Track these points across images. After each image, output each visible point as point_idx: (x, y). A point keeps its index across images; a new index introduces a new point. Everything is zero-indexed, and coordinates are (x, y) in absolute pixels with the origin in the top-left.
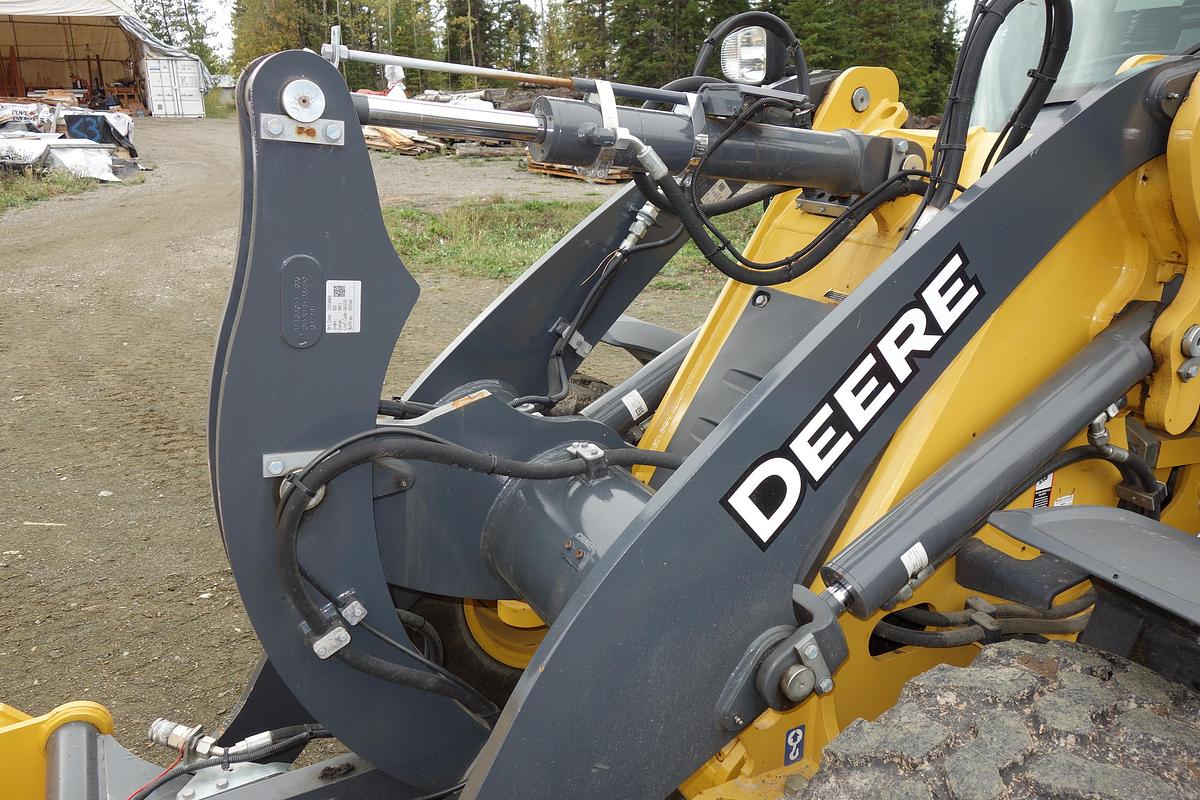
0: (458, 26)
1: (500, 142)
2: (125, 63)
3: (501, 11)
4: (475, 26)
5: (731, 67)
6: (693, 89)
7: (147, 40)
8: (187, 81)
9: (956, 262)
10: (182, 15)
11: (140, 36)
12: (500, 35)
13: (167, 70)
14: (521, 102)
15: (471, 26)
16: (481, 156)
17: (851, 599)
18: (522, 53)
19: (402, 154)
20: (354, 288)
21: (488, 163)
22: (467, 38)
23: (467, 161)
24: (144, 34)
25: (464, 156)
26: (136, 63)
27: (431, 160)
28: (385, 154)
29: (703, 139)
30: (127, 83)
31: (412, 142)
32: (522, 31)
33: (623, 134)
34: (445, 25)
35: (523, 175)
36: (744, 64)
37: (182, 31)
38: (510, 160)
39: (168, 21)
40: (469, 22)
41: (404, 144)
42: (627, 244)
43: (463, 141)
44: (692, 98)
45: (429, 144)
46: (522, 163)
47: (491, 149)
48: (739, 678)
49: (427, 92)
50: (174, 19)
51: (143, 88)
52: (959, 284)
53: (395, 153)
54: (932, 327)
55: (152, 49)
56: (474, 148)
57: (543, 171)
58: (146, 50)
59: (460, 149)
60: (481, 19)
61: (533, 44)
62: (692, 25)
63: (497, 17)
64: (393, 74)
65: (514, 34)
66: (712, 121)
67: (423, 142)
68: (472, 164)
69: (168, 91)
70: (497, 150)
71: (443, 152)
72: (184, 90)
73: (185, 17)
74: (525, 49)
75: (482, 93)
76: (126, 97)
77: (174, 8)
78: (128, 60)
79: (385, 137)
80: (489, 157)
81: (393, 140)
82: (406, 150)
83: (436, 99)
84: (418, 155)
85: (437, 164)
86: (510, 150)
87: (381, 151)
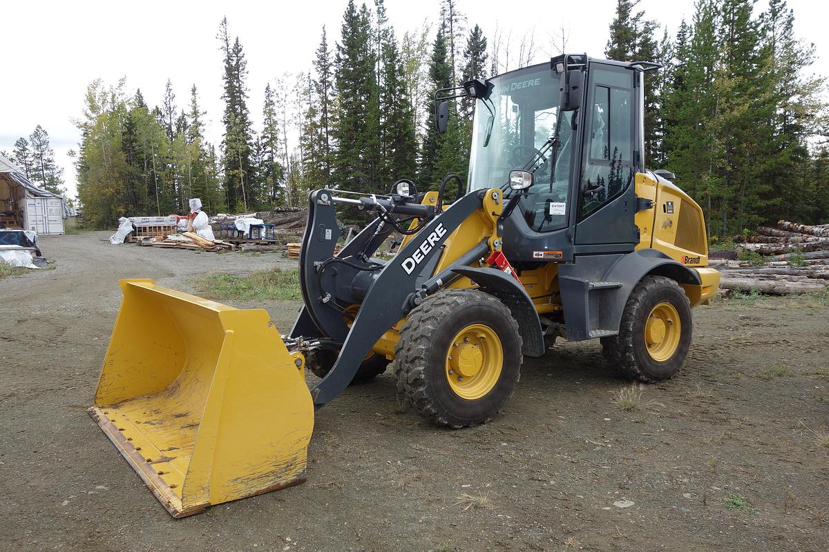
0: (234, 176)
1: (269, 242)
2: (6, 201)
3: (261, 166)
4: (245, 174)
5: (400, 193)
6: (391, 196)
7: (28, 187)
8: (53, 211)
9: (441, 225)
10: (39, 170)
11: (23, 184)
12: (260, 181)
13: (40, 205)
14: (280, 219)
15: (242, 175)
16: (257, 251)
17: (428, 291)
18: (275, 191)
19: (207, 251)
20: (330, 231)
21: (263, 255)
22: (240, 182)
23: (250, 254)
24: (26, 183)
25: (247, 251)
26: (16, 201)
27: (227, 254)
28: (197, 252)
29: (393, 205)
30: (9, 214)
32: (275, 178)
33: (378, 204)
34: (224, 174)
35: (286, 260)
36: (403, 192)
37: (38, 180)
38: (276, 252)
39: (29, 174)
40: (241, 173)
41: (208, 245)
42: (376, 233)
43: (245, 243)
44: (391, 197)
45: (224, 244)
46: (284, 254)
47: (264, 247)
48: (406, 302)
49: (218, 215)
50: (34, 173)
51: (22, 217)
52: (442, 229)
53: (203, 251)
54: (438, 236)
55: (30, 192)
56: (252, 246)
58: (27, 193)
59: (244, 247)
60: (249, 171)
61: (282, 185)
62: (382, 173)
63: (258, 169)
64: (194, 205)
65: (269, 179)
66: (395, 202)
67: (221, 244)
68: (253, 255)
69: (40, 218)
70: (267, 247)
71: (233, 249)
72: (51, 218)
73: (41, 172)
74: (277, 188)
75: (255, 214)
76: (8, 223)
77: (34, 166)
78: (8, 200)
79: (195, 242)
80: (263, 251)
81: (201, 243)
82: (210, 249)
83: (225, 218)
84: (218, 251)
85: (231, 256)
86: (275, 247)
87: (194, 250)
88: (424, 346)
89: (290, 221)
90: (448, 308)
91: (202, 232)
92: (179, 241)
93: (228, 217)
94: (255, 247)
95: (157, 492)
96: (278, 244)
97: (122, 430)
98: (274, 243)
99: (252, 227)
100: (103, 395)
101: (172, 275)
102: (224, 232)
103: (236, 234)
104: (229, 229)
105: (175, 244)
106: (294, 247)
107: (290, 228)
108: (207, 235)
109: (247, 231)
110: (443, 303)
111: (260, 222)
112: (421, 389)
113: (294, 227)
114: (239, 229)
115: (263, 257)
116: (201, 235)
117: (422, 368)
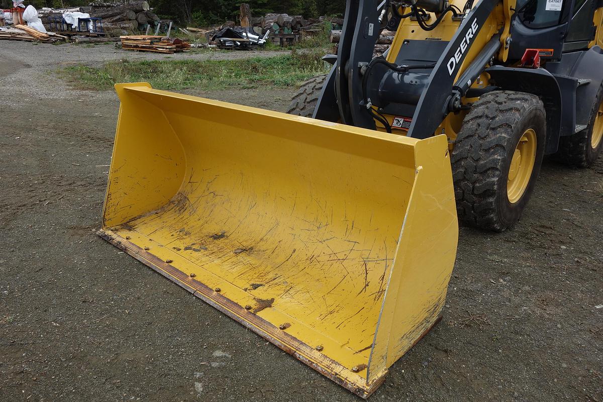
1: (98, 35)
9: (475, 20)
14: (103, 14)
16: (90, 43)
19: (43, 43)
20: (373, 25)
21: (96, 46)
23: (85, 45)
25: (81, 43)
27: (63, 45)
28: (34, 43)
31: (48, 36)
38: (108, 44)
41: (42, 36)
43: (75, 35)
45: (57, 36)
46: (117, 45)
47: (95, 39)
49: (44, 8)
53: (39, 42)
54: (472, 33)
56: (83, 38)
57: (132, 48)
59: (77, 39)
67: (54, 36)
68: (89, 46)
70: (98, 39)
71: (67, 41)
75: (78, 9)
79: (30, 34)
80: (96, 43)
81: (36, 35)
82: (44, 40)
83: (51, 12)
84: (54, 43)
85: (68, 47)
86: (106, 39)
87: (30, 41)
88: (500, 156)
89: (112, 16)
90: (517, 115)
91: (33, 24)
92: (13, 33)
93: (53, 11)
94: (87, 39)
95: (297, 354)
96: (107, 36)
97: (171, 262)
98: (103, 36)
99: (80, 20)
100: (112, 215)
101: (28, 66)
102: (53, 25)
103: (65, 26)
104: (58, 22)
105: (10, 36)
106: (127, 39)
107: (113, 22)
108: (38, 27)
109: (75, 24)
110: (511, 109)
111: (86, 16)
112: (491, 200)
113: (117, 21)
114: (68, 22)
115: (97, 48)
116: (33, 27)
117: (496, 179)
